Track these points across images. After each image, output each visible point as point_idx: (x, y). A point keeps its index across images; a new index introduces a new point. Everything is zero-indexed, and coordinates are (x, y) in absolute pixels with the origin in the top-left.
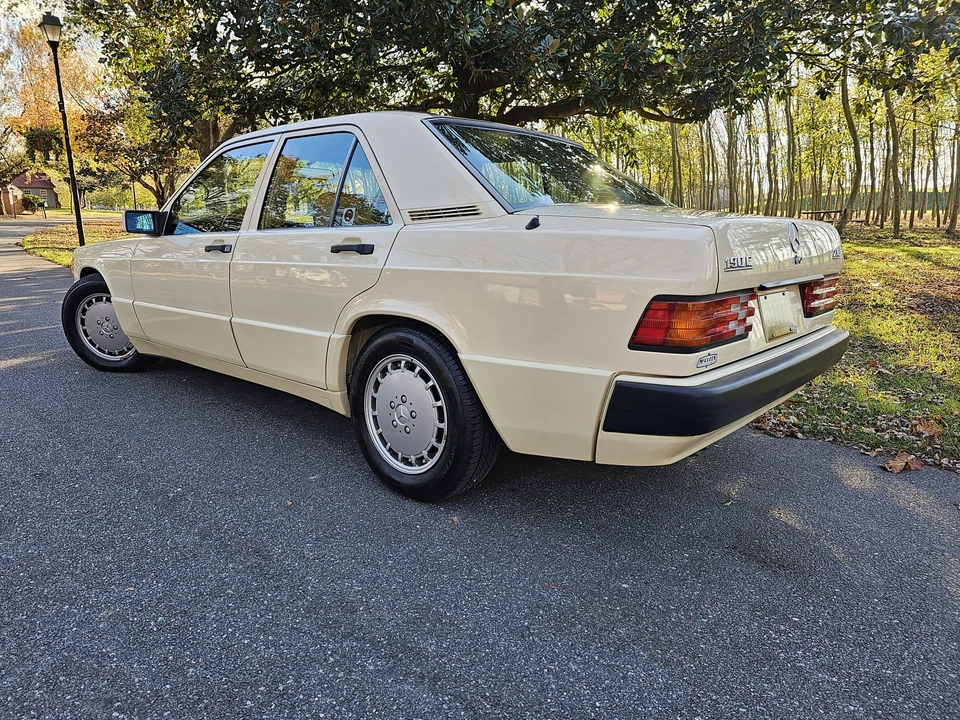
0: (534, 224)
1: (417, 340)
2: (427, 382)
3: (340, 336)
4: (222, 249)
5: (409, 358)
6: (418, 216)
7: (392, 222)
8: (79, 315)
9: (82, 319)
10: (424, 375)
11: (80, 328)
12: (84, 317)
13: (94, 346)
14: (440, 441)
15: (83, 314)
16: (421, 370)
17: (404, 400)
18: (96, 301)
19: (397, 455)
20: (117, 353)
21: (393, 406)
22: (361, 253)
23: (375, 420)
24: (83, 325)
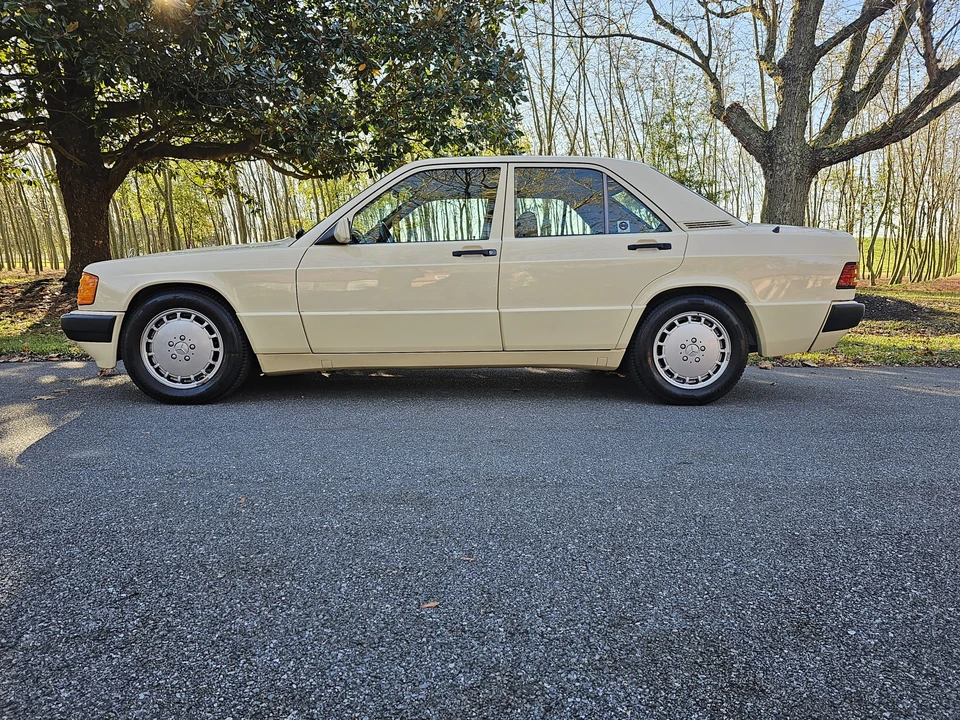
0: (776, 230)
1: (708, 301)
2: (711, 326)
3: (640, 307)
5: (695, 314)
6: (691, 226)
7: (670, 230)
8: (145, 339)
9: (148, 344)
10: (708, 323)
11: (145, 355)
12: (150, 341)
13: (162, 375)
14: (722, 361)
15: (150, 337)
16: (706, 320)
17: (694, 341)
18: (168, 319)
19: (684, 380)
20: (193, 379)
21: (683, 347)
22: (660, 249)
23: (662, 362)
24: (148, 351)
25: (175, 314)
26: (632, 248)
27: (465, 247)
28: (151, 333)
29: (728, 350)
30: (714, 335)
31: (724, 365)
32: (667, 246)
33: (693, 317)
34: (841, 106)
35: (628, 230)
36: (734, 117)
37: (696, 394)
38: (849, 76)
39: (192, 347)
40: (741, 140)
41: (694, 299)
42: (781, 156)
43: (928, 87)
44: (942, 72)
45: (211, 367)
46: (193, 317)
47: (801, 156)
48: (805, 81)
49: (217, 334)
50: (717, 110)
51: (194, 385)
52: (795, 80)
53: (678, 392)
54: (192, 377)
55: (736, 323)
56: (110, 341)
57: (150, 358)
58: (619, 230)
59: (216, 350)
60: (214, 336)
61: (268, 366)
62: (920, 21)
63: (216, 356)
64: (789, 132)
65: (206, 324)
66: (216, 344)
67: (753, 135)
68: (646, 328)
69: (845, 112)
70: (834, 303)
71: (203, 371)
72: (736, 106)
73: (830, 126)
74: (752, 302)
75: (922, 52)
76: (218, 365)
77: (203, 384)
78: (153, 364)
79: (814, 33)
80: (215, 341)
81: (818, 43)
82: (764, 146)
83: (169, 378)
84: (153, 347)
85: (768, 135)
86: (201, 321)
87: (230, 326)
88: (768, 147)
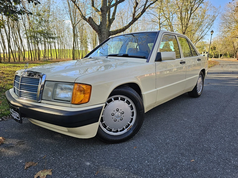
7: (197, 55)
9: (102, 118)
12: (102, 116)
13: (110, 131)
16: (201, 76)
19: (199, 91)
20: (125, 128)
31: (202, 86)
32: (200, 60)
34: (109, 22)
36: (90, 21)
39: (123, 113)
42: (103, 32)
43: (132, 21)
45: (132, 120)
48: (106, 14)
52: (104, 14)
57: (103, 124)
67: (96, 26)
69: (110, 23)
72: (90, 18)
73: (108, 26)
76: (134, 117)
77: (130, 129)
85: (99, 26)
88: (99, 29)
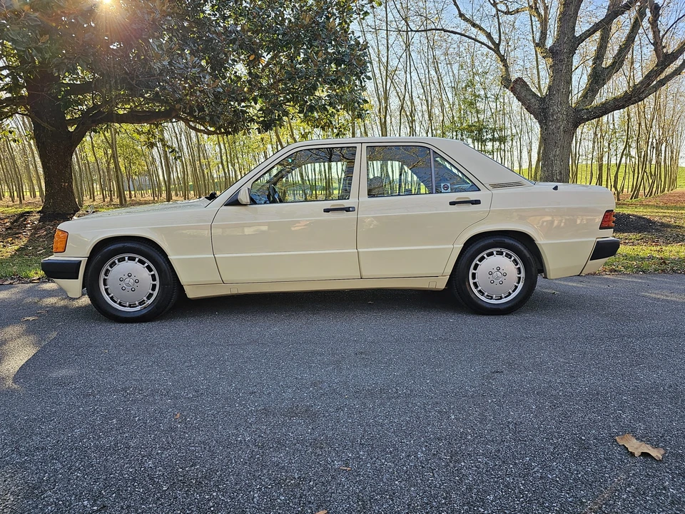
0: (556, 188)
1: (508, 241)
2: (510, 258)
3: (460, 246)
4: (347, 210)
5: (498, 249)
7: (479, 190)
8: (102, 276)
9: (105, 280)
10: (508, 256)
11: (102, 288)
12: (106, 277)
13: (115, 302)
14: (518, 283)
15: (106, 275)
16: (507, 254)
17: (498, 269)
18: (119, 261)
19: (492, 297)
20: (137, 304)
21: (491, 273)
22: (473, 204)
23: (475, 284)
24: (105, 284)
25: (124, 258)
26: (452, 203)
27: (332, 206)
28: (107, 272)
29: (523, 275)
30: (512, 265)
31: (520, 286)
32: (477, 202)
33: (497, 252)
34: (594, 78)
35: (449, 190)
36: (518, 87)
37: (500, 307)
38: (599, 56)
39: (137, 282)
40: (523, 104)
41: (498, 239)
42: (553, 115)
43: (657, 65)
44: (666, 55)
45: (151, 295)
46: (137, 259)
47: (567, 115)
48: (568, 61)
49: (155, 272)
50: (506, 82)
51: (138, 308)
52: (561, 61)
53: (488, 306)
54: (137, 303)
55: (528, 256)
56: (77, 278)
57: (106, 290)
58: (443, 191)
59: (154, 283)
60: (153, 273)
61: (191, 293)
62: (650, 20)
63: (154, 287)
64: (557, 98)
65: (146, 265)
66: (154, 279)
67: (533, 100)
68: (464, 260)
70: (598, 240)
71: (145, 298)
72: (520, 80)
73: (587, 93)
74: (540, 240)
75: (652, 42)
76: (155, 293)
77: (145, 308)
78: (108, 294)
79: (574, 27)
80: (153, 276)
81: (577, 34)
82: (540, 108)
83: (120, 304)
84: (108, 282)
85: (542, 100)
86: (143, 263)
87: (164, 265)
88: (543, 108)
